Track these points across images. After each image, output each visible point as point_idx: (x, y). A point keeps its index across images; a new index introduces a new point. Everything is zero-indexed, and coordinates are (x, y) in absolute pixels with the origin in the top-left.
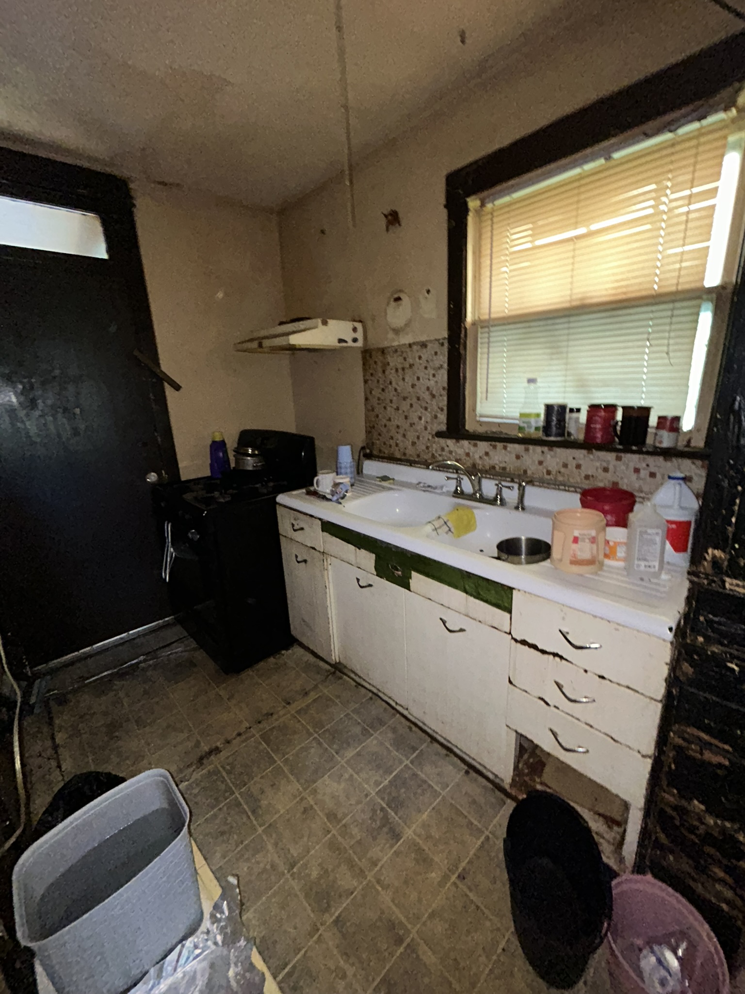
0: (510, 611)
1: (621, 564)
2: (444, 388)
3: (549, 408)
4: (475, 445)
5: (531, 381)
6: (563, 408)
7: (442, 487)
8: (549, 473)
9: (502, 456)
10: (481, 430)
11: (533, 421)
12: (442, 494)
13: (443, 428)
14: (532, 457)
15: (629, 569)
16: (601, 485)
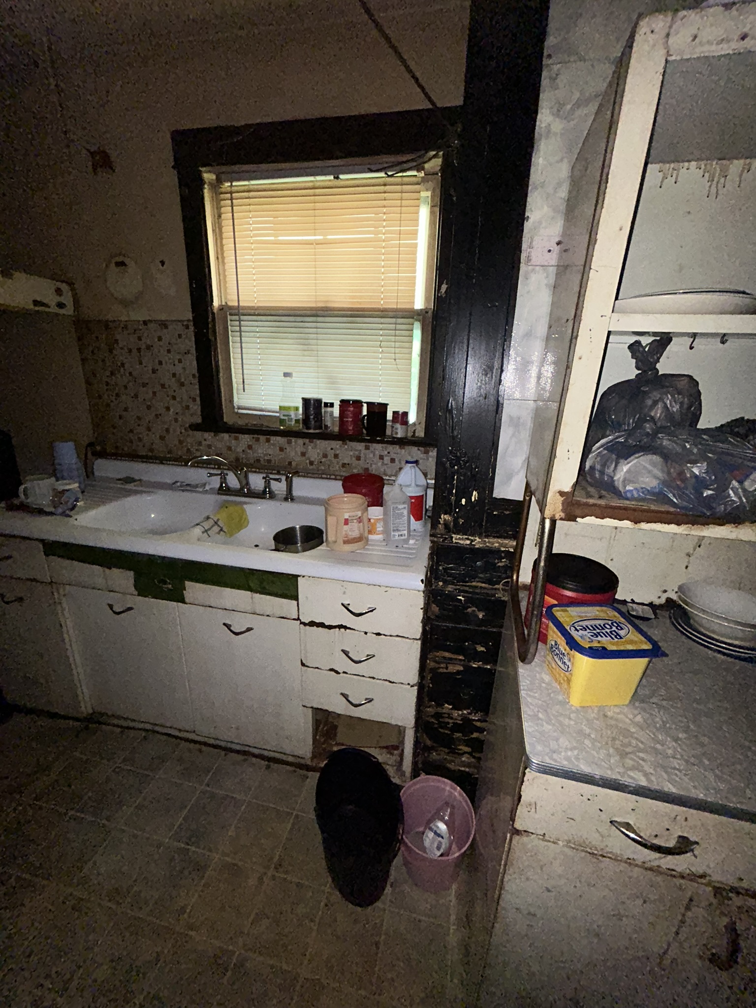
0: (296, 598)
1: (380, 537)
2: (194, 376)
3: (306, 401)
4: (236, 439)
5: (286, 375)
6: (318, 402)
7: (204, 485)
8: (311, 463)
9: (265, 449)
10: (241, 422)
11: (292, 413)
12: (206, 492)
13: (199, 420)
14: (295, 449)
15: (387, 540)
16: (355, 471)
